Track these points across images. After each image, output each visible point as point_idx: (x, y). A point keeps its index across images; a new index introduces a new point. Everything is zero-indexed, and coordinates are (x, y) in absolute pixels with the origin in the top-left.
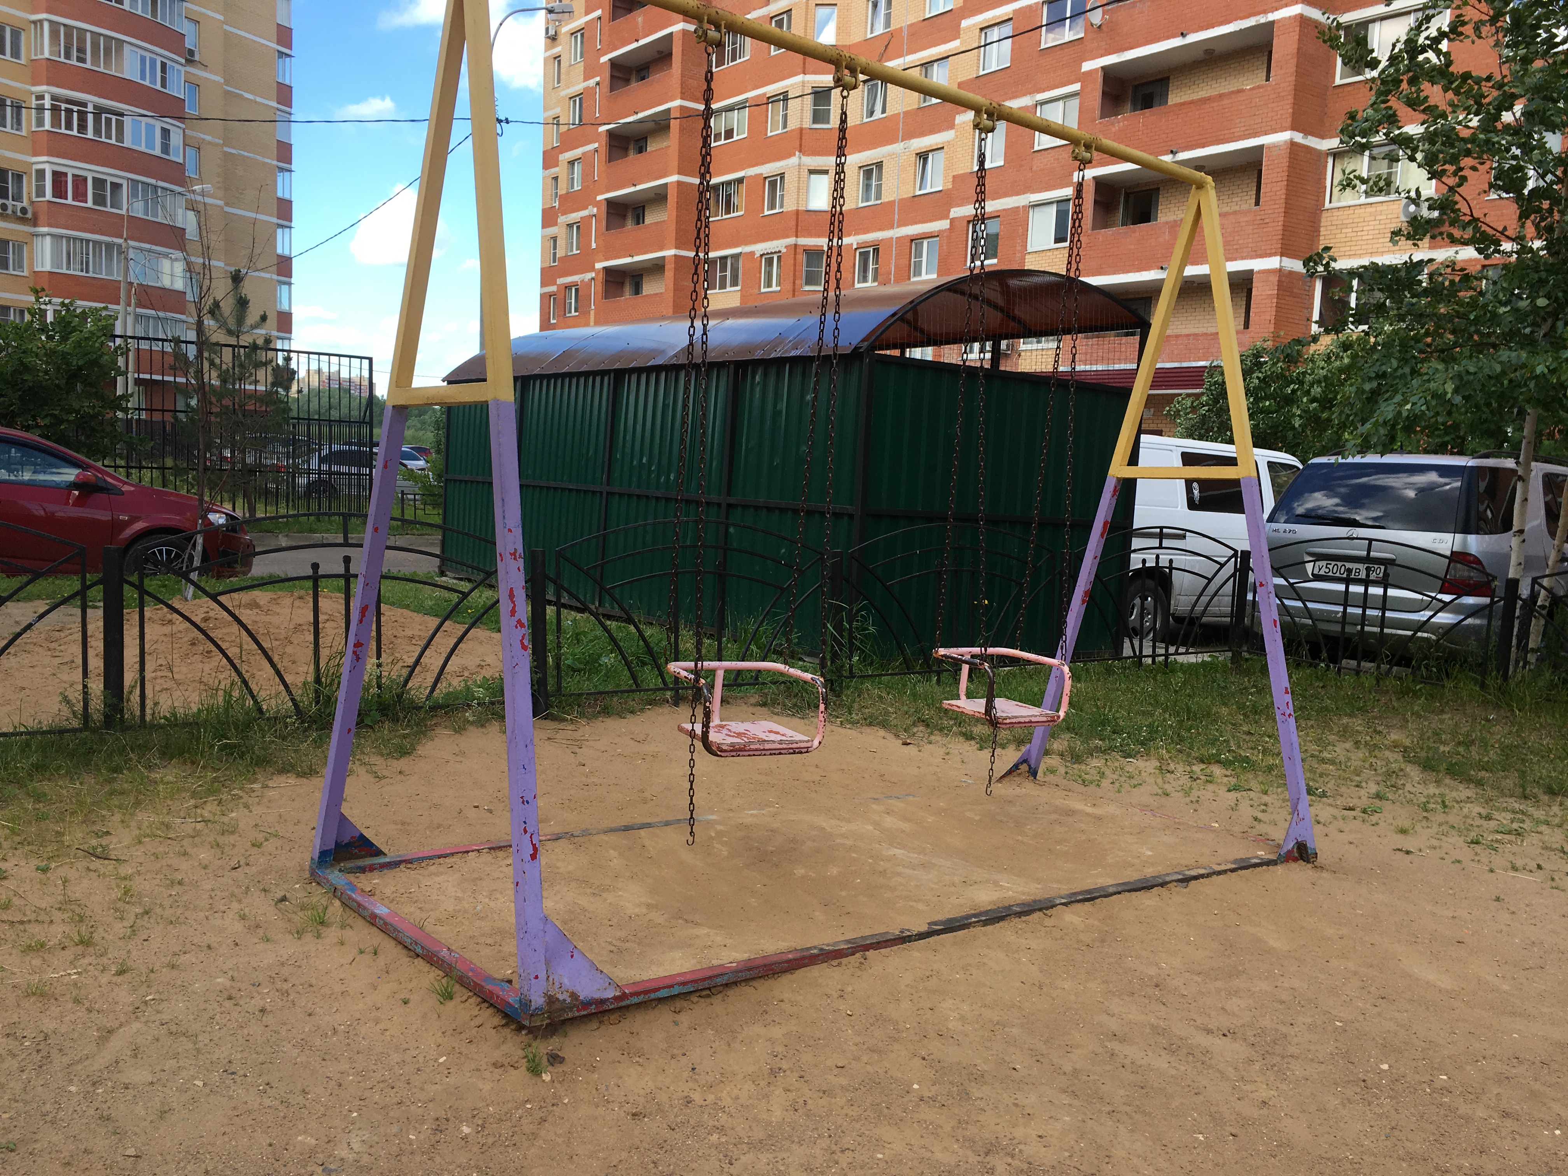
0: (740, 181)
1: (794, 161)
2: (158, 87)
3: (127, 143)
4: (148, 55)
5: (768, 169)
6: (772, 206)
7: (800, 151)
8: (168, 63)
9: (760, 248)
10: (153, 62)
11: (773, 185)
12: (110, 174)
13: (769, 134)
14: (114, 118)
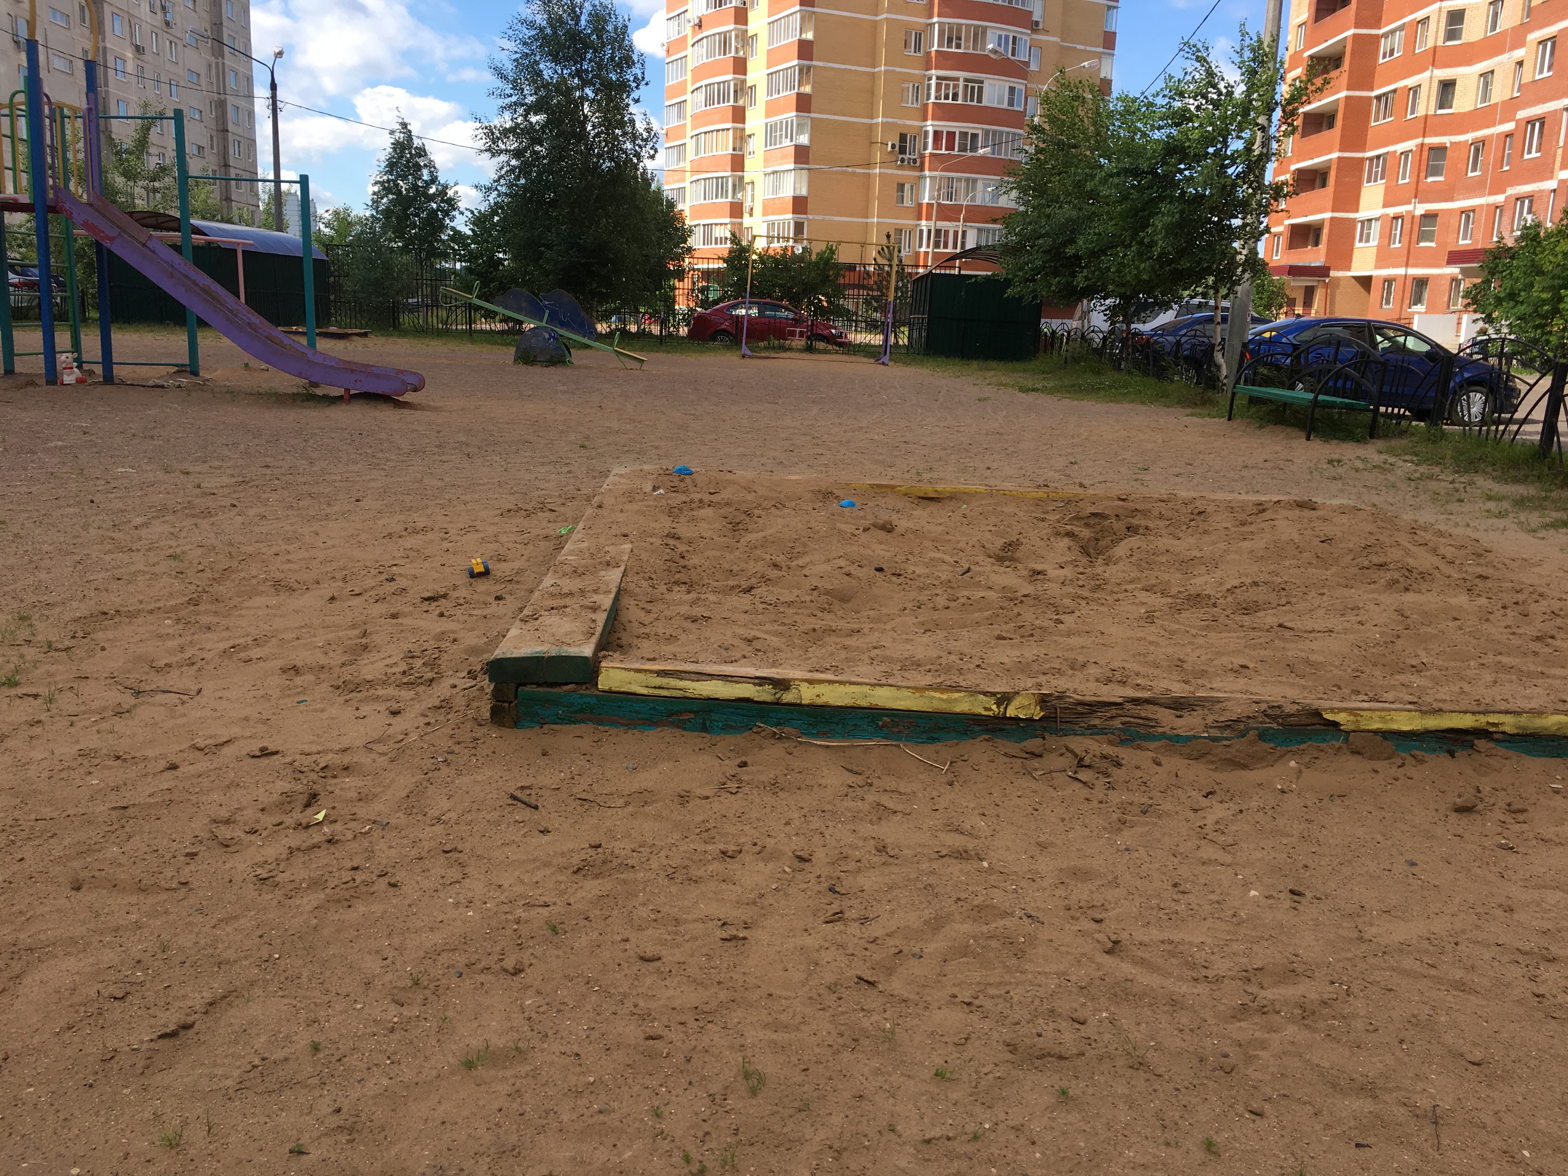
0: (1394, 91)
1: (1427, 74)
2: (1010, 55)
3: (985, 102)
4: (1003, 33)
5: (1410, 82)
6: (1412, 113)
7: (1433, 65)
8: (1018, 36)
9: (1400, 147)
10: (1007, 37)
11: (1415, 93)
12: (971, 128)
13: (1417, 51)
14: (976, 85)
